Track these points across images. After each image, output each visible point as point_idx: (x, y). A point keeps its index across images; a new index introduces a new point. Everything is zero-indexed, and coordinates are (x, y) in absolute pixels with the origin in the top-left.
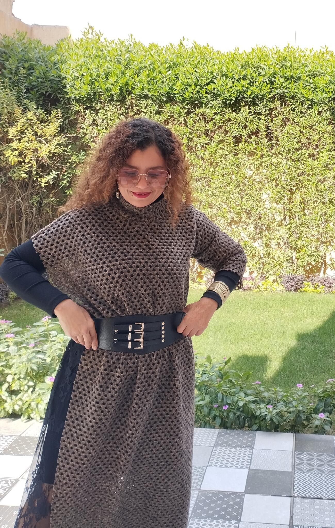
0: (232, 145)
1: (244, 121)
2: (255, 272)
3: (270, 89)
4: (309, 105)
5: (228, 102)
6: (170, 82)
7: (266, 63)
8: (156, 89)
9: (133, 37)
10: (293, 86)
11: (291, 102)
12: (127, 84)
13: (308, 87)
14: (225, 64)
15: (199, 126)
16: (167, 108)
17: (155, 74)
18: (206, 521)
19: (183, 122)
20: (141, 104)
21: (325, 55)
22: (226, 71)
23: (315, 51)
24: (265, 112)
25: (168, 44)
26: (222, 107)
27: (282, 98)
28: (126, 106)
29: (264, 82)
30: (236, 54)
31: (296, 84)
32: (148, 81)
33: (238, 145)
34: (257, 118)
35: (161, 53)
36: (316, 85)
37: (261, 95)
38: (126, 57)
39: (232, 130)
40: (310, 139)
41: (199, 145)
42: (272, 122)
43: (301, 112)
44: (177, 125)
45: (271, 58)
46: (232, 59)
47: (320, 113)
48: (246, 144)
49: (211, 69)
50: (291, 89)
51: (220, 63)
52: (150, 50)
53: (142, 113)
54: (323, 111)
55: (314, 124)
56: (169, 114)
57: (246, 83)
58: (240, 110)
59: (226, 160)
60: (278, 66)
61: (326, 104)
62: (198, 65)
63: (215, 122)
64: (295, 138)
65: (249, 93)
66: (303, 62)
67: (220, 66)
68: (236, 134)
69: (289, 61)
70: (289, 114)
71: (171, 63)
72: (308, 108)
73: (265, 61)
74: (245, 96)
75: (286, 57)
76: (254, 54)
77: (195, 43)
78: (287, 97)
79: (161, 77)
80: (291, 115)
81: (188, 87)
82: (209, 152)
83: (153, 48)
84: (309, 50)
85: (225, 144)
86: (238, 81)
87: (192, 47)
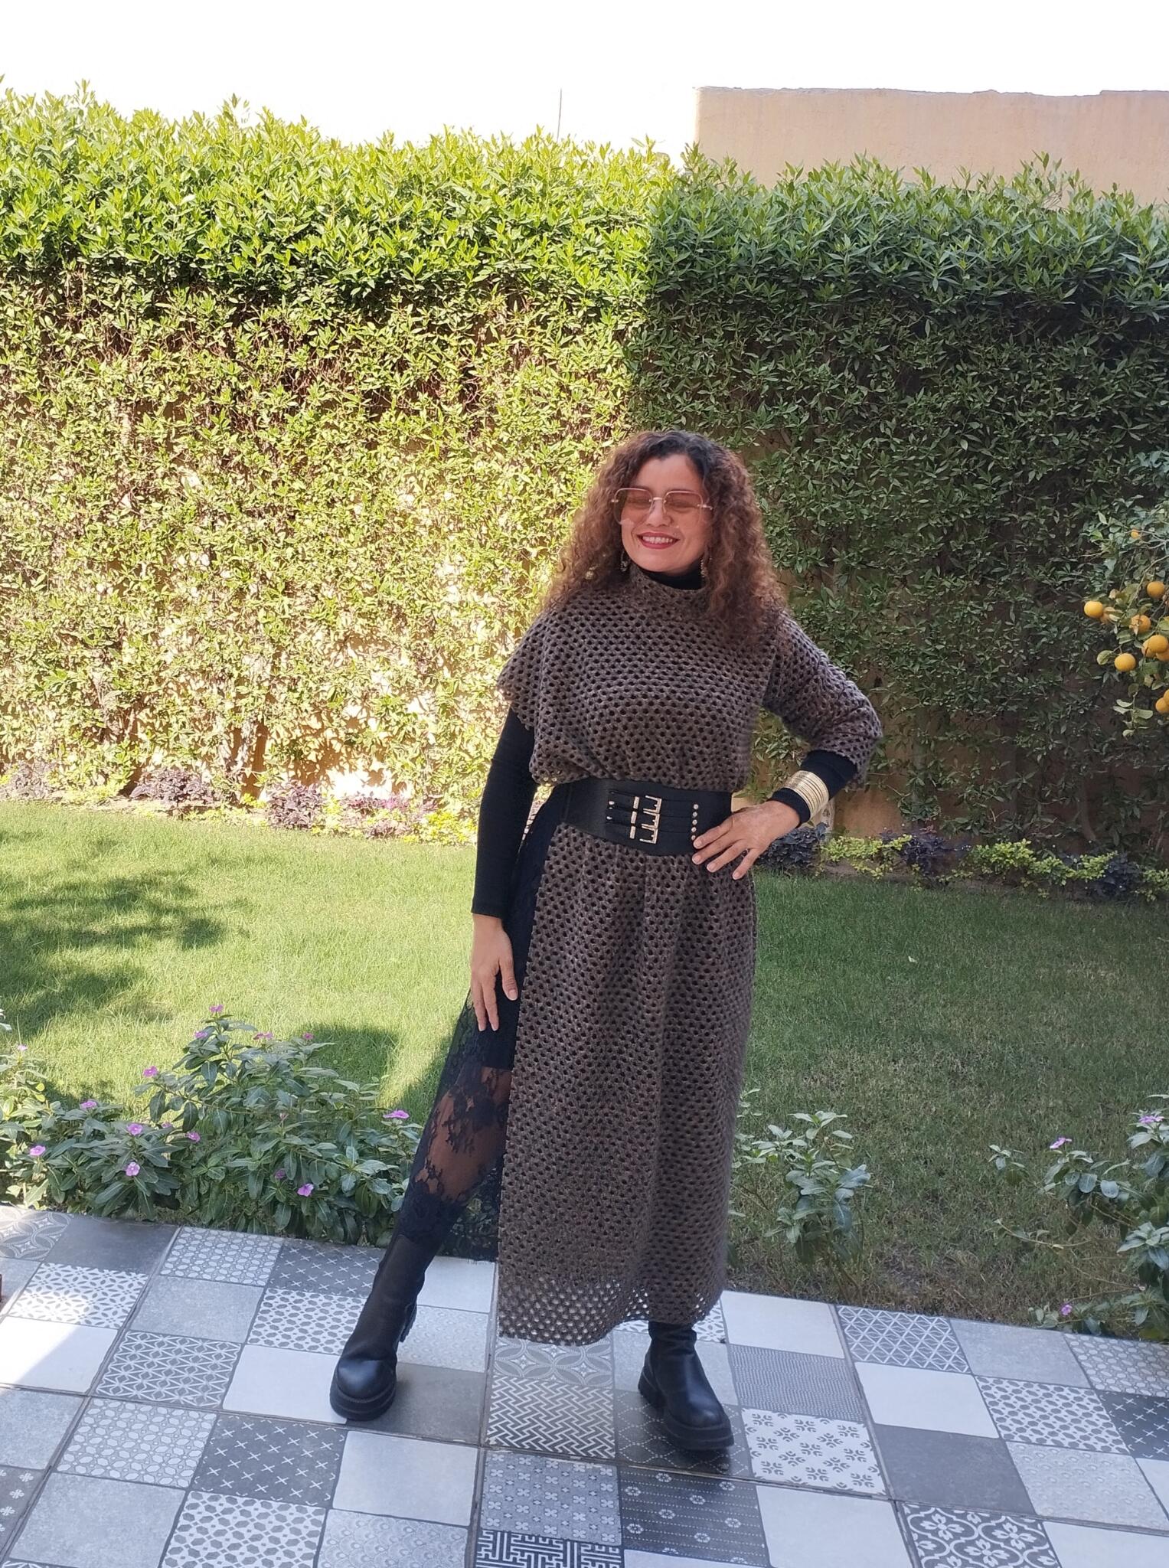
0: (360, 418)
1: (399, 349)
2: (410, 786)
3: (478, 258)
4: (591, 310)
5: (354, 292)
6: (191, 225)
7: (469, 183)
8: (149, 246)
9: (89, 90)
10: (546, 252)
11: (537, 300)
12: (65, 227)
13: (589, 257)
14: (352, 181)
15: (267, 359)
16: (179, 301)
17: (146, 202)
18: (234, 1502)
19: (223, 344)
20: (105, 285)
21: (645, 165)
22: (353, 200)
23: (617, 151)
24: (460, 324)
25: (189, 115)
27: (512, 286)
28: (60, 291)
29: (461, 238)
30: (384, 153)
31: (554, 247)
33: (377, 419)
34: (435, 341)
35: (167, 139)
36: (612, 254)
37: (451, 275)
38: (66, 146)
39: (363, 373)
40: (587, 410)
41: (264, 413)
42: (478, 354)
43: (566, 331)
44: (205, 352)
45: (485, 169)
46: (373, 165)
47: (619, 336)
48: (400, 417)
49: (309, 194)
50: (540, 261)
51: (336, 178)
52: (136, 130)
53: (105, 314)
54: (630, 328)
55: (602, 366)
56: (183, 319)
57: (409, 238)
58: (388, 316)
59: (340, 461)
60: (504, 191)
61: (640, 310)
62: (274, 179)
63: (313, 349)
64: (544, 405)
65: (416, 267)
66: (580, 183)
67: (335, 186)
68: (373, 384)
69: (539, 178)
70: (532, 333)
71: (196, 171)
72: (586, 320)
73: (468, 177)
74: (406, 276)
75: (530, 168)
76: (438, 154)
77: (267, 113)
78: (527, 284)
79: (163, 211)
80: (537, 337)
81: (242, 244)
82: (292, 435)
83: (145, 125)
84: (597, 150)
85: (340, 412)
86: (387, 232)
87: (258, 126)
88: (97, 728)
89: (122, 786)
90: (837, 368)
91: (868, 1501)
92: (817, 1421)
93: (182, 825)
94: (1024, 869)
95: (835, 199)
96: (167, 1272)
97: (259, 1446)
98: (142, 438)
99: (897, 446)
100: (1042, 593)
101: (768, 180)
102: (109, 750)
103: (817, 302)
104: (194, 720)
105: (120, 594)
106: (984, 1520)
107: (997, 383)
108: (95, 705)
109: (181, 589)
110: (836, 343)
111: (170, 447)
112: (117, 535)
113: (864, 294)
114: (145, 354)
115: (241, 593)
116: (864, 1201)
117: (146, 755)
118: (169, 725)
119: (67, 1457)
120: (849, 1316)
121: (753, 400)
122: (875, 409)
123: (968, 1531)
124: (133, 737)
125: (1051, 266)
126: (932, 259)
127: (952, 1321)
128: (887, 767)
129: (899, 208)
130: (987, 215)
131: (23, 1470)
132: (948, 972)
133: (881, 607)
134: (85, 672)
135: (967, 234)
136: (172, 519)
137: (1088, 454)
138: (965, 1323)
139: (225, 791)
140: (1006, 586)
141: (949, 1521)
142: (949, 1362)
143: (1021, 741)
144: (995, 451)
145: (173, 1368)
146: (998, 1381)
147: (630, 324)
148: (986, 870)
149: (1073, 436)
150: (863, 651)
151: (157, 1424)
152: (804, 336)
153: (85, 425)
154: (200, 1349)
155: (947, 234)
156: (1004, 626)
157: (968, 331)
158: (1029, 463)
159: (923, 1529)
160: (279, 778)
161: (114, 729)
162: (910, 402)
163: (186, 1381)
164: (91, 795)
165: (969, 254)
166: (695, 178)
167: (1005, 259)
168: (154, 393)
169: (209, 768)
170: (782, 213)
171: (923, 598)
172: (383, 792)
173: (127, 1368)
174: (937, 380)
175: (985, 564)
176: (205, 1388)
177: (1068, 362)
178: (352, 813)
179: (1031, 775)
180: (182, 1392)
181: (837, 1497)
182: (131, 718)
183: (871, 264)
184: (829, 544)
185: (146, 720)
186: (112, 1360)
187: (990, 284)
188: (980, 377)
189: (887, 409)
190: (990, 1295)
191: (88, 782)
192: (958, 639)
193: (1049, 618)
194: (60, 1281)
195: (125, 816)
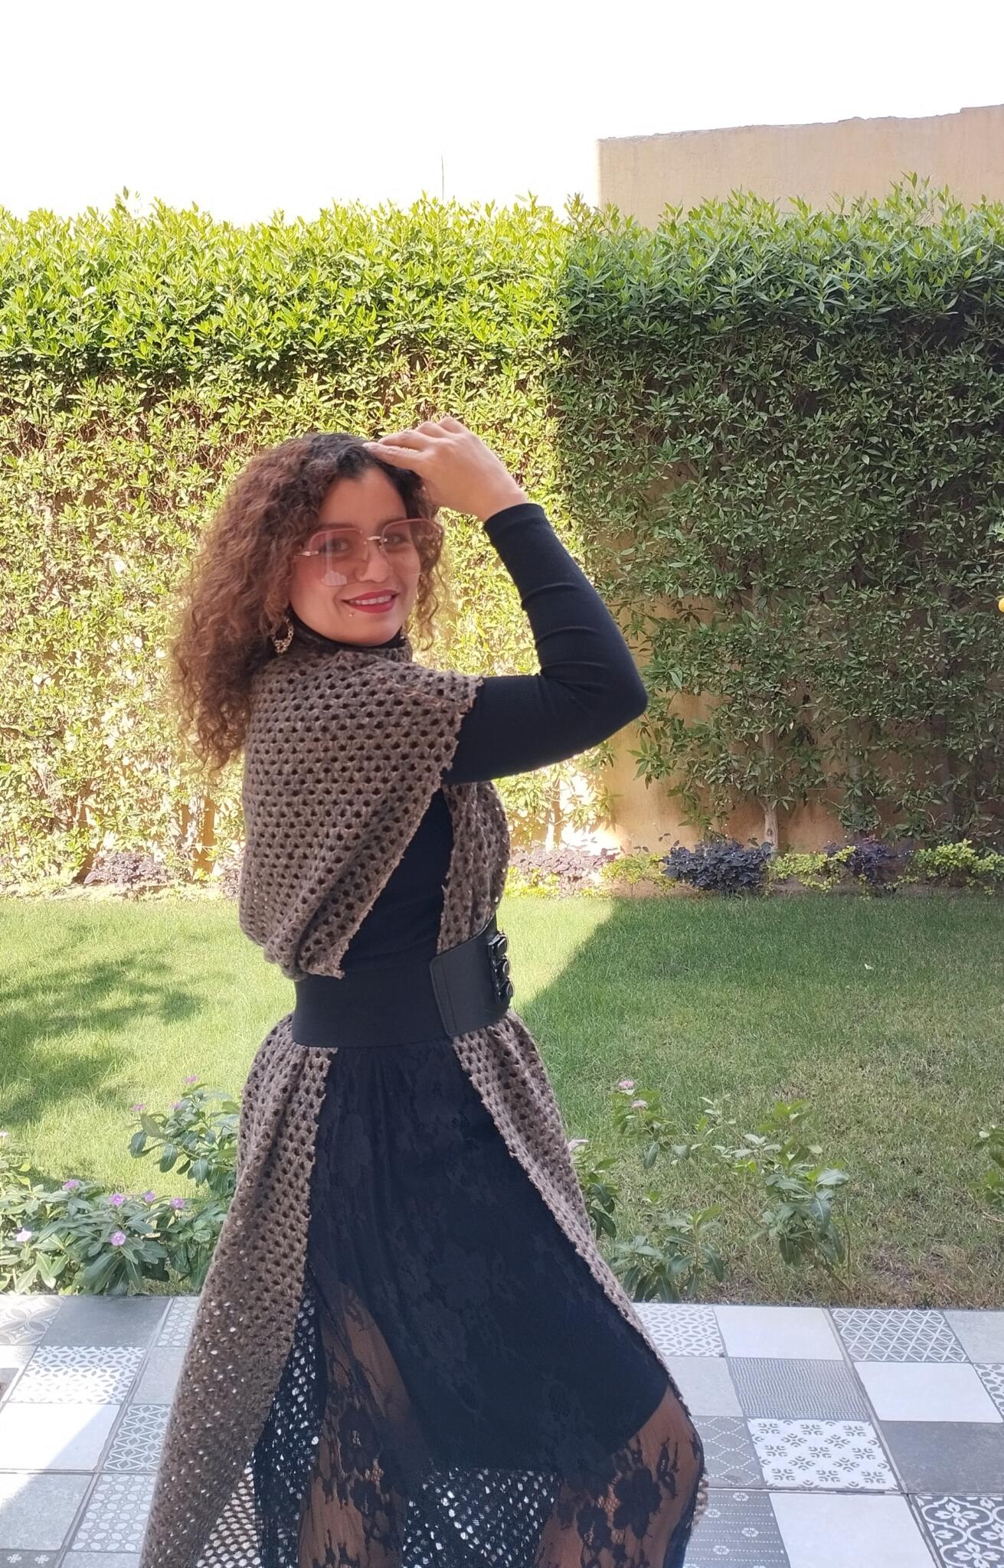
1: (309, 418)
3: (377, 323)
4: (492, 362)
5: (259, 366)
6: (94, 316)
7: (361, 251)
8: (56, 340)
10: (443, 310)
11: (438, 358)
13: (484, 312)
14: (248, 260)
15: (181, 439)
16: (89, 392)
17: (49, 297)
19: (136, 429)
20: (15, 382)
21: (530, 219)
22: (250, 278)
23: (501, 209)
24: (366, 388)
25: (83, 210)
26: (242, 380)
27: (413, 347)
29: (359, 305)
30: (276, 230)
31: (450, 305)
32: (31, 319)
34: (343, 406)
35: (63, 236)
36: (506, 307)
37: (352, 342)
41: (182, 492)
42: (387, 415)
43: (470, 386)
44: (120, 438)
45: (376, 236)
46: (267, 243)
47: (521, 385)
49: (206, 275)
50: (438, 320)
51: (232, 258)
52: (32, 229)
53: (18, 410)
54: (531, 377)
55: (508, 416)
56: (95, 409)
57: (308, 309)
58: (295, 387)
60: (396, 256)
61: (539, 358)
62: (172, 265)
63: (224, 425)
65: (318, 337)
66: (469, 241)
67: (232, 266)
69: (429, 240)
70: (436, 390)
71: (95, 264)
72: (488, 373)
73: (360, 246)
74: (309, 346)
75: (419, 231)
76: (329, 227)
77: (159, 202)
78: (427, 343)
79: (67, 304)
80: (442, 394)
81: (146, 330)
83: (41, 224)
84: (483, 208)
86: (286, 305)
87: (152, 216)
88: (46, 818)
89: (75, 874)
90: (735, 397)
91: (881, 1497)
92: (823, 1424)
93: (138, 907)
94: (968, 869)
95: (717, 235)
96: (165, 1343)
98: (65, 528)
99: (802, 467)
100: (956, 597)
101: (649, 222)
102: (59, 839)
103: (709, 334)
104: (142, 801)
105: (57, 684)
107: (891, 397)
108: (42, 796)
109: (117, 674)
110: (732, 372)
111: (93, 533)
112: (47, 624)
113: (754, 322)
114: (60, 446)
116: (846, 1205)
117: (97, 840)
118: (117, 808)
119: (81, 1535)
120: (844, 1318)
121: (657, 436)
122: (776, 433)
123: (983, 1517)
124: (83, 823)
125: (931, 280)
126: (815, 283)
127: (945, 1313)
128: (824, 782)
129: (778, 238)
130: (864, 236)
131: (39, 1553)
132: (905, 976)
133: (802, 625)
134: (29, 763)
135: (847, 257)
136: (101, 605)
137: (987, 458)
138: (958, 1314)
139: (178, 869)
140: (921, 593)
141: (963, 1508)
142: (947, 1353)
143: (951, 743)
144: (896, 462)
146: (997, 1366)
147: (531, 372)
148: (932, 874)
149: (969, 441)
150: (789, 669)
152: (700, 369)
153: (9, 521)
155: (828, 258)
156: (923, 632)
158: (930, 472)
159: (938, 1519)
161: (62, 817)
162: (809, 423)
164: (45, 885)
165: (851, 275)
166: (580, 225)
167: (886, 277)
168: (73, 482)
169: (160, 847)
170: (667, 253)
171: (841, 612)
173: (133, 1441)
174: (833, 400)
175: (898, 573)
177: (957, 371)
179: (964, 776)
181: (850, 1497)
182: (79, 805)
183: (758, 293)
184: (746, 568)
185: (94, 806)
186: (117, 1435)
187: (874, 302)
188: (875, 393)
189: (787, 433)
190: (980, 1286)
191: (42, 873)
192: (880, 648)
193: (966, 620)
194: (58, 1362)
195: (81, 904)
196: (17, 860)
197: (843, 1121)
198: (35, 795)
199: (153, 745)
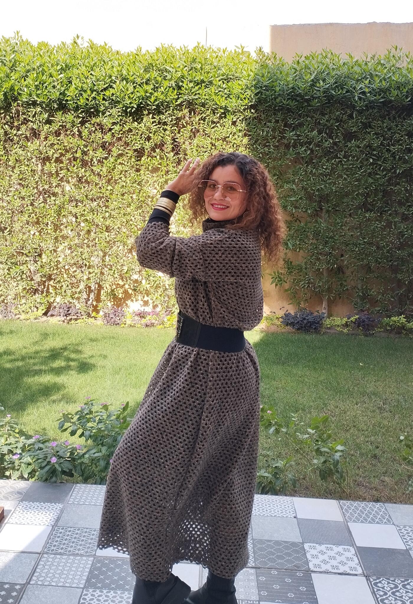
0: (133, 160)
1: (147, 132)
2: (160, 306)
3: (177, 95)
4: (223, 113)
5: (128, 110)
6: (62, 86)
7: (172, 66)
8: (46, 95)
9: (19, 35)
10: (204, 91)
11: (201, 110)
12: (12, 89)
13: (221, 93)
14: (126, 66)
15: (95, 138)
16: (59, 117)
17: (44, 78)
18: (102, 592)
19: (77, 133)
20: (29, 112)
21: (241, 56)
22: (126, 74)
23: (229, 51)
24: (171, 121)
25: (60, 43)
26: (121, 115)
27: (191, 105)
28: (11, 115)
29: (170, 87)
30: (138, 55)
31: (207, 89)
32: (36, 86)
33: (140, 160)
34: (161, 128)
35: (51, 53)
36: (230, 91)
37: (166, 102)
38: (11, 57)
39: (133, 142)
41: (95, 160)
42: (179, 133)
43: (213, 122)
44: (70, 136)
45: (178, 60)
46: (134, 60)
47: (234, 123)
48: (149, 159)
49: (109, 72)
50: (202, 95)
51: (119, 66)
52: (39, 50)
53: (29, 123)
55: (228, 135)
56: (61, 124)
57: (149, 88)
58: (142, 119)
59: (126, 177)
60: (186, 68)
61: (242, 112)
62: (95, 67)
63: (113, 133)
64: (205, 152)
65: (152, 99)
66: (216, 64)
67: (119, 69)
68: (138, 146)
69: (199, 62)
70: (199, 123)
71: (64, 65)
72: (221, 118)
73: (171, 63)
74: (149, 103)
75: (196, 59)
76: (160, 55)
77: (91, 41)
78: (196, 104)
79: (51, 81)
80: (201, 125)
81: (83, 93)
82: (106, 168)
83: (43, 48)
84: (222, 51)
85: (125, 158)
86: (140, 86)
87: (88, 47)
88: (33, 289)
89: (44, 312)
90: (320, 132)
91: (356, 577)
92: (334, 547)
93: (69, 326)
94: (403, 327)
95: (316, 66)
96: (71, 502)
97: (112, 570)
98: (46, 172)
99: (345, 162)
100: (404, 217)
101: (289, 60)
102: (38, 297)
103: (311, 107)
104: (72, 284)
105: (40, 235)
106: (403, 582)
107: (383, 136)
108: (32, 280)
109: (65, 232)
110: (319, 122)
111: (57, 174)
112: (37, 210)
113: (329, 103)
114: (46, 138)
115: (89, 232)
116: (347, 460)
117: (53, 299)
118: (62, 286)
119: (34, 578)
120: (345, 505)
121: (287, 146)
122: (336, 148)
123: (396, 587)
124: (48, 292)
125: (401, 89)
126: (354, 88)
127: (385, 504)
128: (347, 289)
129: (341, 69)
130: (375, 70)
131: (16, 584)
132: (376, 369)
133: (342, 226)
134: (27, 267)
135: (368, 78)
136: (59, 203)
138: (390, 505)
139: (85, 312)
140: (390, 215)
141: (389, 583)
142: (385, 520)
143: (399, 276)
144: (383, 162)
145: (75, 540)
146: (405, 527)
148: (388, 328)
150: (336, 243)
151: (69, 563)
152: (306, 120)
153: (23, 168)
154: (86, 532)
155: (360, 78)
156: (390, 231)
157: (370, 116)
158: (396, 167)
159: (378, 587)
160: (107, 305)
161: (40, 289)
162: (349, 145)
163: (81, 545)
164: (31, 316)
165: (369, 86)
166: (261, 60)
167: (383, 87)
168: (50, 153)
169: (79, 303)
170: (295, 73)
171: (358, 221)
172: (149, 309)
173: (57, 541)
174: (359, 136)
175: (382, 207)
176: (89, 548)
177: (410, 126)
178: (137, 318)
179: (404, 290)
180: (79, 550)
181: (344, 576)
182: (47, 284)
183: (331, 91)
184: (320, 201)
185: (53, 285)
186: (50, 538)
187: (378, 97)
188: (376, 134)
189: (340, 148)
190: (400, 494)
191: (30, 311)
192: (373, 237)
193: (408, 227)
194: (28, 508)
195: (46, 323)
196: (21, 305)
197: (348, 426)
198: (29, 279)
199: (78, 262)
